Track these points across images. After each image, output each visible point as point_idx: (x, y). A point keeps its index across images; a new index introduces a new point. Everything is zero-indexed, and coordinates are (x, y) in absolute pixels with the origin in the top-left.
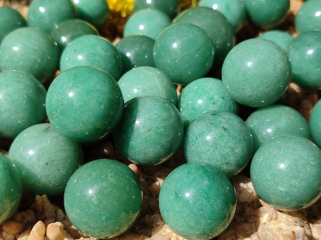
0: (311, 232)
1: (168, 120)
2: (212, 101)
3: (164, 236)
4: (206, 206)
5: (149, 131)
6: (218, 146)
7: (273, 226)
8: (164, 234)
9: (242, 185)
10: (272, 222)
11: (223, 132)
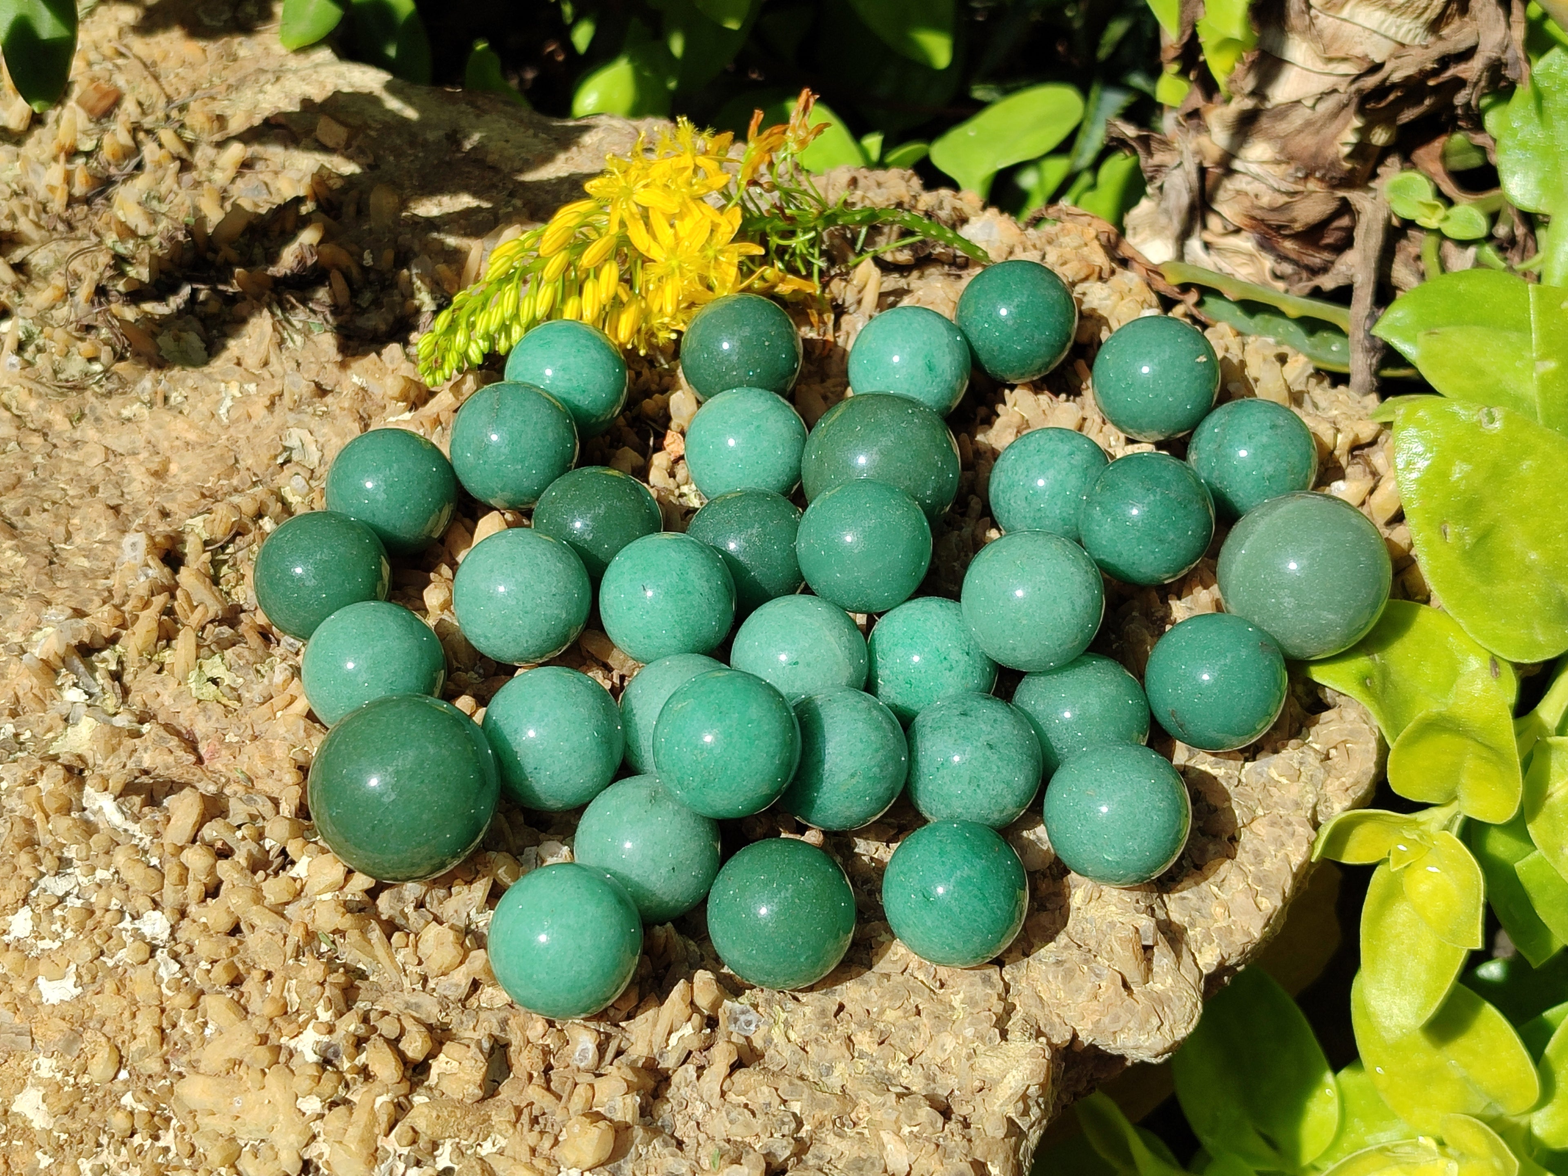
0: (1167, 914)
1: (883, 747)
2: (946, 664)
3: (895, 962)
4: (982, 913)
5: (853, 776)
6: (982, 783)
7: (1093, 911)
8: (895, 958)
9: (1025, 834)
10: (1092, 904)
11: (989, 752)
